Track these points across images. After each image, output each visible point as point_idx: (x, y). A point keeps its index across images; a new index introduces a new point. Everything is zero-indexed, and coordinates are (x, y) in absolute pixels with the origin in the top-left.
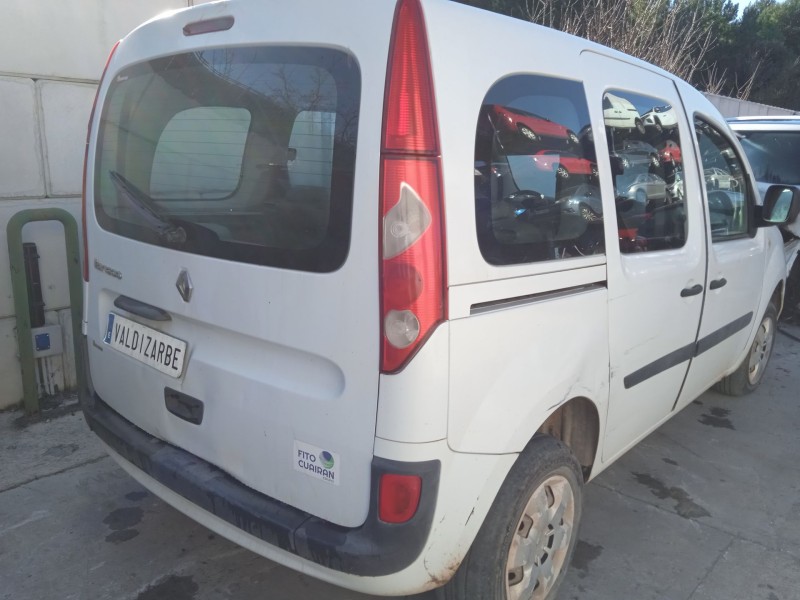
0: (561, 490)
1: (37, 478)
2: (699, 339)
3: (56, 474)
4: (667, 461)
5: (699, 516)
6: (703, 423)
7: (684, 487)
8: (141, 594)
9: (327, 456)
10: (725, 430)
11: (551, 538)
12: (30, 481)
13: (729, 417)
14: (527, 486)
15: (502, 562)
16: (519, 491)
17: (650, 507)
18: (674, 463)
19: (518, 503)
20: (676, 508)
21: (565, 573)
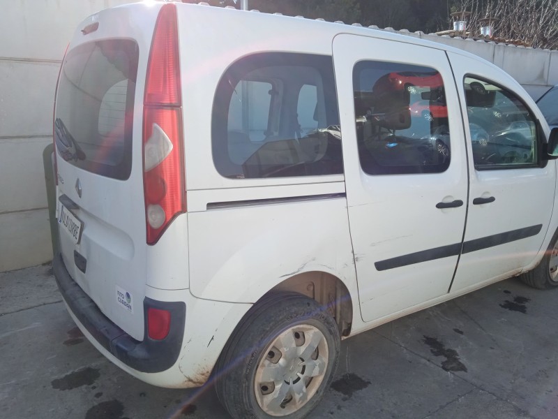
0: (311, 336)
1: (44, 304)
2: (465, 241)
3: (56, 302)
4: (457, 331)
5: (457, 370)
6: (502, 306)
7: (458, 350)
8: (66, 376)
9: (128, 295)
10: (518, 313)
11: (304, 367)
12: (41, 305)
13: (526, 304)
14: (271, 328)
15: (250, 377)
16: (264, 330)
17: (423, 361)
18: (461, 333)
19: (262, 338)
20: (443, 363)
21: (321, 394)
